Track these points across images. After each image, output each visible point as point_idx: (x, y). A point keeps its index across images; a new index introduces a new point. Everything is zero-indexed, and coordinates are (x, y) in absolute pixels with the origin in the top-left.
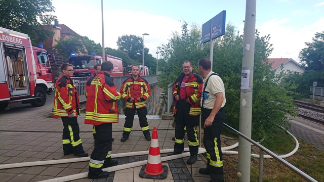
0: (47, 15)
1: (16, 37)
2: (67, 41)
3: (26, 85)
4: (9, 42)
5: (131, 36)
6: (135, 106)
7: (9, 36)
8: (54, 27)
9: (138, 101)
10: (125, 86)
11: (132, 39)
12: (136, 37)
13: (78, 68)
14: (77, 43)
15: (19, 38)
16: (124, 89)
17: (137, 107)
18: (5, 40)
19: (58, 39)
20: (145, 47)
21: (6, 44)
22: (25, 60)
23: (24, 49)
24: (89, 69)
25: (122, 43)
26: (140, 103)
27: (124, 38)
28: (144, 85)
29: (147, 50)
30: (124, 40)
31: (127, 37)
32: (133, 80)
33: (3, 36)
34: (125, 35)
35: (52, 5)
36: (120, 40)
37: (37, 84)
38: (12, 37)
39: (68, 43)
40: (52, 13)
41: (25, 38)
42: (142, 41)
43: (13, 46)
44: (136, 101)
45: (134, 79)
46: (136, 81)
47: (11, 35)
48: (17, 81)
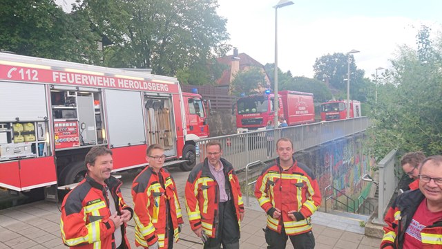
0: (222, 45)
1: (160, 83)
2: (245, 74)
3: (172, 143)
4: (152, 90)
5: (335, 56)
6: (283, 228)
7: (151, 82)
8: (232, 58)
9: (290, 219)
10: (265, 180)
11: (336, 59)
12: (342, 54)
13: (247, 113)
14: (257, 75)
15: (164, 84)
16: (263, 188)
17: (288, 231)
18: (146, 88)
19: (235, 73)
20: (357, 68)
21: (147, 94)
22: (172, 111)
23: (171, 97)
24: (261, 113)
25: (321, 66)
26: (296, 223)
27: (324, 59)
28: (304, 183)
29: (362, 73)
30: (324, 62)
31: (329, 57)
32: (280, 171)
33: (144, 83)
34: (326, 55)
35: (227, 32)
36: (318, 63)
37: (186, 142)
38: (156, 83)
39: (246, 77)
40: (227, 42)
41: (173, 83)
42: (353, 60)
43: (156, 94)
44: (284, 217)
45: (281, 169)
46: (287, 172)
47: (153, 81)
48: (161, 138)
